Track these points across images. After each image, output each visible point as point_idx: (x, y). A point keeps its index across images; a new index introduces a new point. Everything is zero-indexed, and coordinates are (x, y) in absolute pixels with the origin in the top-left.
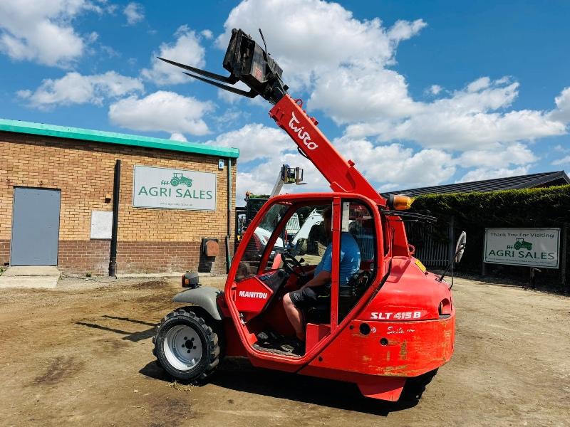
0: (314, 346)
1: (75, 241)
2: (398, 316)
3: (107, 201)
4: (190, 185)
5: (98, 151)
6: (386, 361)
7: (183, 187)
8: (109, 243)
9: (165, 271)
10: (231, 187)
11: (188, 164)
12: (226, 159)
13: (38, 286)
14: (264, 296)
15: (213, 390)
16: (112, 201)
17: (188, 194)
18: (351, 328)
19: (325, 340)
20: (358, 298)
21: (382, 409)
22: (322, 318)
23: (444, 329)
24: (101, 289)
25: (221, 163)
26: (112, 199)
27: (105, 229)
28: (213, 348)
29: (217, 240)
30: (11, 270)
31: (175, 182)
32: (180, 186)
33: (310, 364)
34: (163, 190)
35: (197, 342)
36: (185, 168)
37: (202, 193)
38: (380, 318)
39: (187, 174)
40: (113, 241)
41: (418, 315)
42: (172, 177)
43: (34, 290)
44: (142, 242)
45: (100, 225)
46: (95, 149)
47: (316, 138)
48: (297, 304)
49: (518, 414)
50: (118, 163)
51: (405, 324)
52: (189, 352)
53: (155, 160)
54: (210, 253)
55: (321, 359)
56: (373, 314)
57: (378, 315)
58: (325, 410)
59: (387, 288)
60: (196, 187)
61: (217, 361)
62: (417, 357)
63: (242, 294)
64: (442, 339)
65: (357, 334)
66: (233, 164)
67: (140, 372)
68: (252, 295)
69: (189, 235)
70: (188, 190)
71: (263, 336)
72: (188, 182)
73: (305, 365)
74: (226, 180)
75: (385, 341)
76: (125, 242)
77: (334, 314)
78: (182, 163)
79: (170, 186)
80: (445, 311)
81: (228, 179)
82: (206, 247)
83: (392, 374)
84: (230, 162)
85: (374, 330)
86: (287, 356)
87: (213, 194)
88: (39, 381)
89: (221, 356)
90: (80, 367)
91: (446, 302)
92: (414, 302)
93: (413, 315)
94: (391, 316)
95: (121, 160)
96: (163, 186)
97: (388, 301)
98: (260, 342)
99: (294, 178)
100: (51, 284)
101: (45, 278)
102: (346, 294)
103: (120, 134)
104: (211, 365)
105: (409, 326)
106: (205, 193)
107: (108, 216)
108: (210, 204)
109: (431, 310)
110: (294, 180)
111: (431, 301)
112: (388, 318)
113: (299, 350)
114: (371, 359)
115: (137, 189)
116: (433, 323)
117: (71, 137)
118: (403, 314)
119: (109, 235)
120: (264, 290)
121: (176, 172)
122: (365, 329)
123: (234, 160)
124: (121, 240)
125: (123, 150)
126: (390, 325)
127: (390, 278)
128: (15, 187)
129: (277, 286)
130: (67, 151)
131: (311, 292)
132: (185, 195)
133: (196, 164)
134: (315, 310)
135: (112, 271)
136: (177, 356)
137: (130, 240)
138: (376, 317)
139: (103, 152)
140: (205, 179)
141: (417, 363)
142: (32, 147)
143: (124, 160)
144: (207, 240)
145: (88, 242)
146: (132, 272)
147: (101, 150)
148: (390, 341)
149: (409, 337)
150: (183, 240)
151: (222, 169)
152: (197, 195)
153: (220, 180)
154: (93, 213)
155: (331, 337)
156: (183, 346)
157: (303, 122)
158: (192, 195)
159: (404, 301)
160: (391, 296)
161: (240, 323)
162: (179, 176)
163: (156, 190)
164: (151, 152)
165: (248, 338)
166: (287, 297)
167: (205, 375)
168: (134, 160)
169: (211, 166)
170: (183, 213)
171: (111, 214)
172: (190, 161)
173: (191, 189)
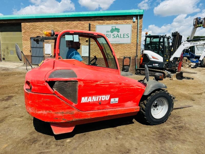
3: (87, 41)
4: (118, 32)
5: (83, 21)
7: (116, 33)
8: (88, 58)
10: (139, 31)
11: (118, 21)
12: (136, 16)
16: (88, 41)
17: (118, 36)
25: (134, 19)
26: (88, 40)
27: (86, 53)
29: (130, 58)
31: (112, 31)
32: (114, 33)
34: (107, 35)
36: (117, 23)
37: (124, 35)
39: (118, 26)
42: (111, 29)
44: (99, 58)
45: (85, 51)
46: (82, 20)
50: (90, 25)
53: (104, 21)
54: (125, 64)
60: (121, 32)
66: (140, 18)
70: (118, 34)
72: (118, 30)
74: (137, 27)
78: (115, 21)
79: (110, 33)
81: (138, 26)
84: (139, 17)
87: (129, 35)
95: (91, 23)
96: (107, 33)
99: (202, 24)
103: (90, 12)
106: (126, 35)
107: (87, 47)
108: (127, 41)
110: (202, 25)
117: (73, 16)
119: (88, 55)
121: (113, 26)
123: (141, 16)
124: (92, 57)
125: (92, 19)
130: (73, 22)
132: (117, 37)
133: (122, 21)
139: (84, 21)
142: (62, 22)
143: (93, 23)
147: (84, 20)
151: (135, 22)
152: (122, 36)
153: (133, 27)
154: (82, 46)
158: (120, 37)
162: (114, 28)
164: (102, 18)
168: (96, 23)
169: (129, 21)
170: (116, 45)
171: (88, 46)
172: (119, 20)
173: (119, 34)
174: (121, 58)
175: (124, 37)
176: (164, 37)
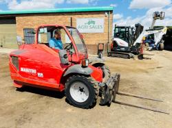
4: (94, 24)
7: (92, 25)
10: (110, 23)
17: (94, 27)
25: (106, 13)
31: (89, 23)
42: (88, 21)
46: (65, 15)
50: (71, 18)
53: (83, 16)
54: (99, 48)
66: (111, 13)
72: (94, 22)
74: (108, 20)
78: (91, 15)
106: (100, 26)
110: (159, 18)
117: (58, 12)
119: (70, 42)
144: (100, 44)
150: (92, 44)
151: (107, 16)
163: (83, 26)
164: (81, 13)
168: (76, 17)
169: (102, 15)
174: (96, 44)
176: (128, 28)
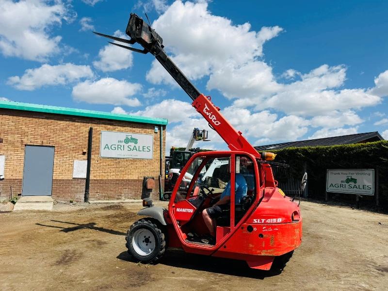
0: (221, 239)
1: (63, 180)
2: (269, 221)
3: (84, 153)
4: (136, 143)
5: (78, 122)
6: (262, 247)
7: (132, 144)
8: (85, 181)
9: (120, 199)
10: (162, 144)
11: (135, 129)
12: (159, 126)
13: (41, 209)
14: (191, 211)
15: (161, 267)
16: (86, 155)
18: (242, 228)
19: (227, 236)
20: (245, 212)
21: (260, 275)
22: (226, 223)
23: (294, 228)
24: (81, 210)
25: (156, 129)
26: (87, 153)
27: (82, 172)
28: (162, 242)
29: (153, 178)
30: (22, 198)
31: (127, 141)
32: (130, 144)
33: (219, 250)
34: (119, 146)
35: (152, 239)
36: (134, 132)
38: (259, 222)
39: (135, 136)
40: (88, 179)
41: (280, 220)
42: (125, 138)
43: (39, 211)
44: (106, 180)
45: (79, 169)
46: (76, 121)
47: (220, 118)
48: (211, 215)
49: (339, 278)
50: (91, 129)
51: (273, 226)
52: (147, 245)
53: (114, 127)
54: (149, 187)
55: (225, 247)
56: (255, 220)
57: (257, 221)
58: (228, 277)
59: (262, 205)
60: (140, 144)
61: (164, 250)
62: (280, 244)
63: (178, 210)
64: (294, 234)
65: (246, 232)
66: (164, 129)
67: (118, 257)
68: (184, 210)
69: (135, 175)
70: (135, 146)
71: (190, 234)
72: (135, 141)
73: (215, 251)
74: (159, 139)
75: (261, 236)
76: (95, 180)
77: (232, 221)
78: (131, 129)
79: (124, 144)
80: (295, 218)
81: (161, 139)
82: (146, 183)
83: (266, 254)
84: (162, 128)
85: (255, 229)
86: (206, 245)
87: (151, 149)
88: (59, 263)
89: (166, 247)
90: (81, 255)
91: (296, 213)
92: (278, 213)
93: (277, 220)
94: (265, 221)
95: (93, 127)
96: (119, 144)
97: (263, 212)
98: (189, 238)
99: (202, 136)
100: (49, 207)
101: (44, 204)
102: (239, 209)
103: (93, 111)
104: (161, 252)
105: (275, 227)
106: (146, 148)
107: (84, 163)
108: (149, 155)
109: (287, 217)
111: (287, 212)
112: (263, 222)
113: (212, 242)
114: (254, 246)
115: (103, 146)
116: (288, 225)
117: (62, 113)
118: (272, 220)
120: (191, 208)
121: (127, 134)
122: (250, 229)
123: (164, 126)
124: (92, 178)
125: (94, 121)
126: (264, 226)
127: (263, 200)
128: (26, 145)
129: (198, 205)
130: (59, 122)
131: (219, 208)
132: (133, 149)
133: (140, 129)
134: (221, 218)
135: (86, 199)
136: (140, 247)
137: (98, 179)
138: (256, 222)
140: (146, 138)
141: (280, 248)
142: (37, 120)
143: (95, 127)
144: (147, 178)
145: (71, 180)
146: (99, 199)
147: (80, 121)
148: (265, 236)
149: (275, 233)
150: (132, 179)
152: (141, 149)
153: (155, 139)
154: (75, 161)
155: (230, 234)
156: (143, 242)
157: (212, 110)
158: (138, 149)
159: (272, 212)
160: (264, 210)
161: (178, 227)
162: (129, 137)
163: (115, 146)
164: (112, 122)
165: (182, 236)
166: (205, 211)
167: (157, 258)
168: (101, 128)
169: (150, 130)
170: (131, 161)
171: (86, 162)
172: (137, 127)
173: (137, 146)
174: (140, 179)
175: (144, 150)
